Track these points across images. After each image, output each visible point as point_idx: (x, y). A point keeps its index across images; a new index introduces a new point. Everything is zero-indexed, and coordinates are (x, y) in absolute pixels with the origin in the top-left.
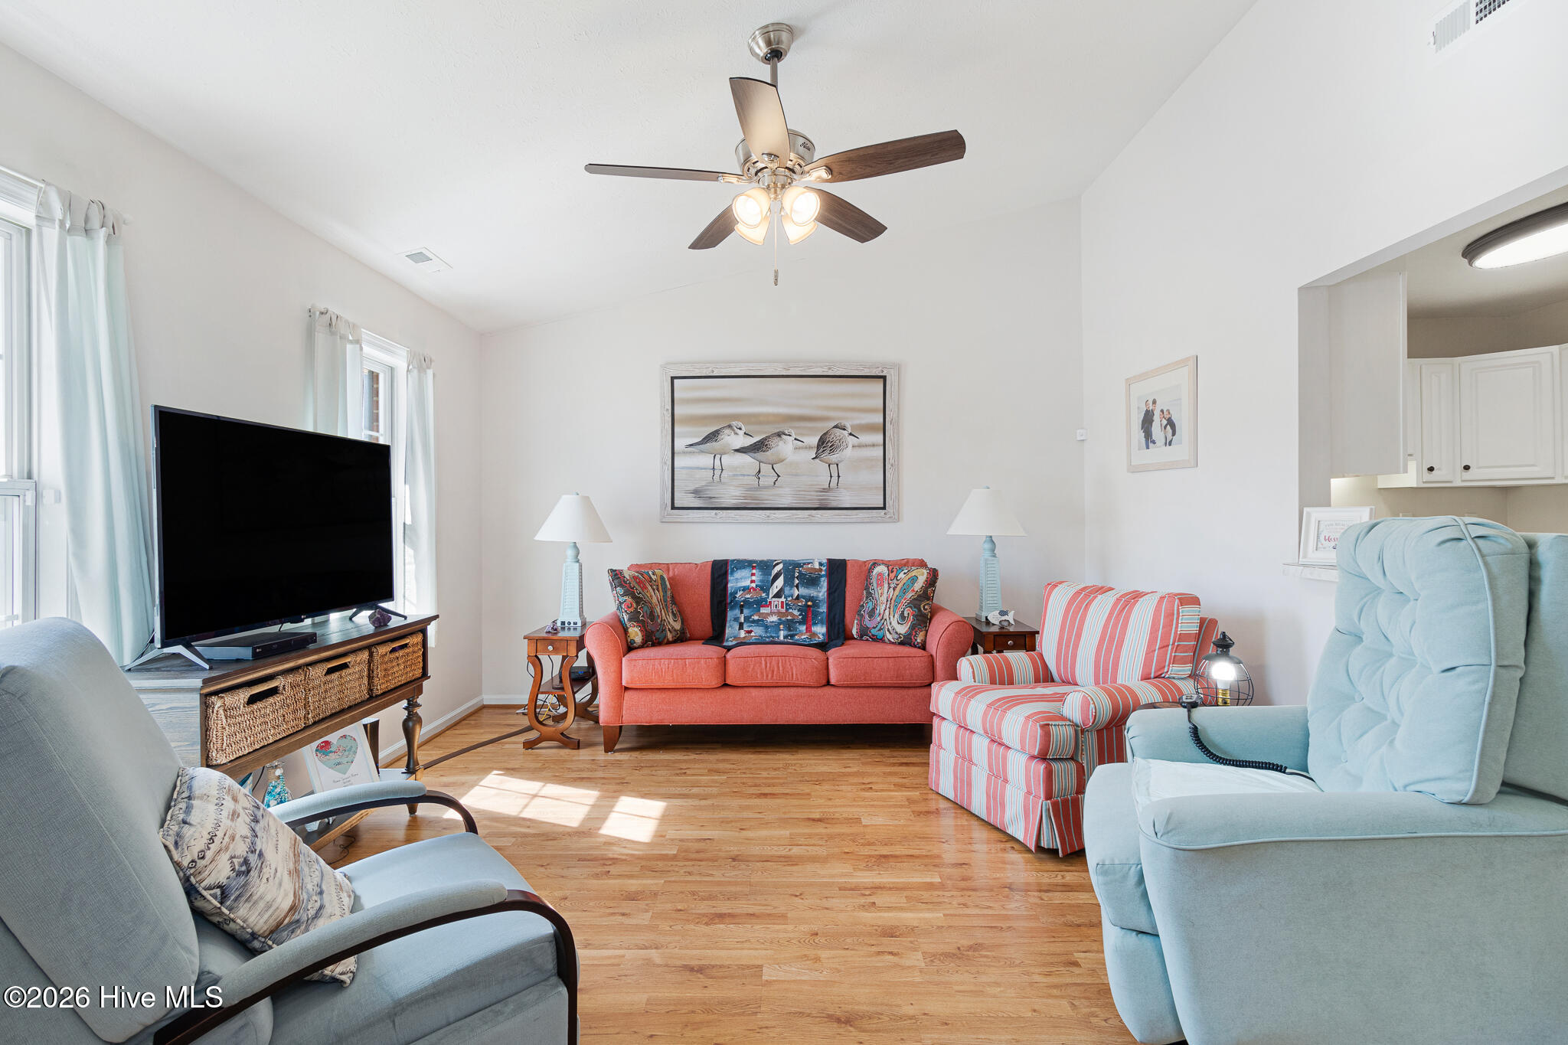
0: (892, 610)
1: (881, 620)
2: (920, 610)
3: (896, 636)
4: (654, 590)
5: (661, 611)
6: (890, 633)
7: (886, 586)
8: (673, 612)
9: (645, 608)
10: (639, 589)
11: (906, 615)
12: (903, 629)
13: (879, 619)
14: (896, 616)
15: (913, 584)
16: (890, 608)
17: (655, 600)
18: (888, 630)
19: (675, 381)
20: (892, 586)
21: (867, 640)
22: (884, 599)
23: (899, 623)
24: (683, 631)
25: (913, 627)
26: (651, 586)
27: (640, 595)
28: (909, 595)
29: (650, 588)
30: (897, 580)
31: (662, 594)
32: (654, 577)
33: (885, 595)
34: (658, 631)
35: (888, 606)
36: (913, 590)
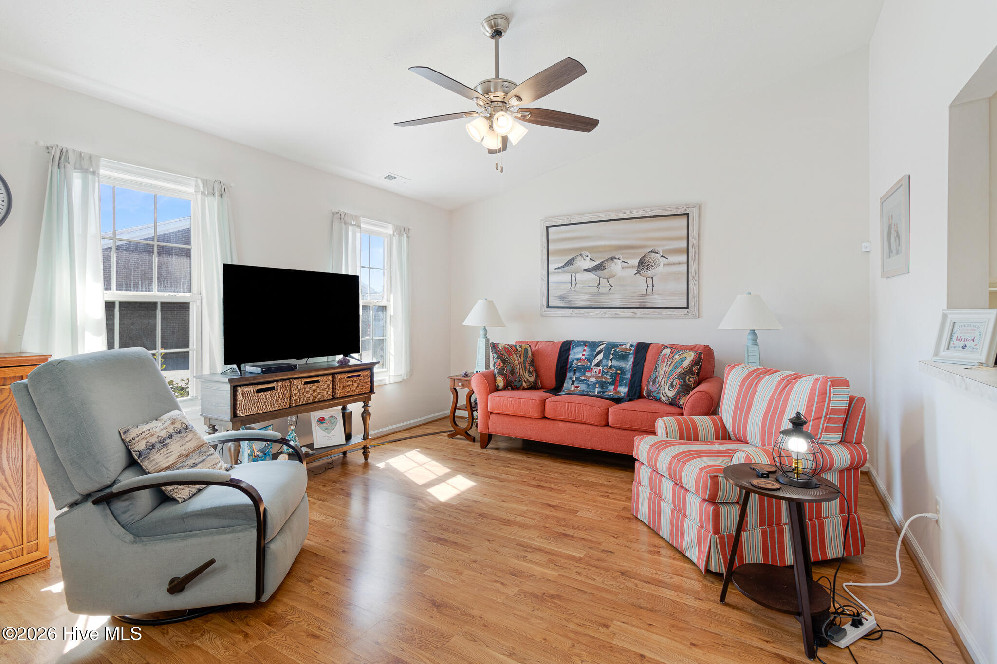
0: (666, 379)
1: (659, 386)
2: (685, 381)
3: (667, 398)
4: (517, 356)
5: (520, 370)
6: (664, 396)
7: (666, 363)
8: (529, 370)
9: (509, 367)
10: (507, 355)
11: (674, 384)
12: (671, 394)
13: (658, 385)
14: (668, 384)
15: (682, 362)
16: (665, 378)
17: (516, 362)
18: (662, 394)
19: (549, 228)
20: (669, 363)
21: (652, 399)
22: (662, 372)
23: (669, 389)
24: (535, 383)
25: (678, 393)
26: (516, 354)
27: (507, 359)
28: (679, 370)
29: (514, 355)
30: (673, 359)
31: (523, 359)
32: (519, 349)
33: (663, 370)
34: (516, 381)
35: (664, 377)
36: (682, 367)
